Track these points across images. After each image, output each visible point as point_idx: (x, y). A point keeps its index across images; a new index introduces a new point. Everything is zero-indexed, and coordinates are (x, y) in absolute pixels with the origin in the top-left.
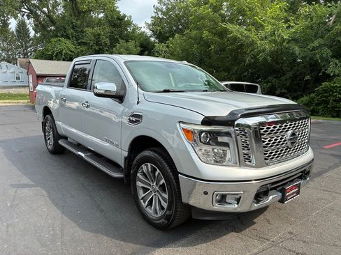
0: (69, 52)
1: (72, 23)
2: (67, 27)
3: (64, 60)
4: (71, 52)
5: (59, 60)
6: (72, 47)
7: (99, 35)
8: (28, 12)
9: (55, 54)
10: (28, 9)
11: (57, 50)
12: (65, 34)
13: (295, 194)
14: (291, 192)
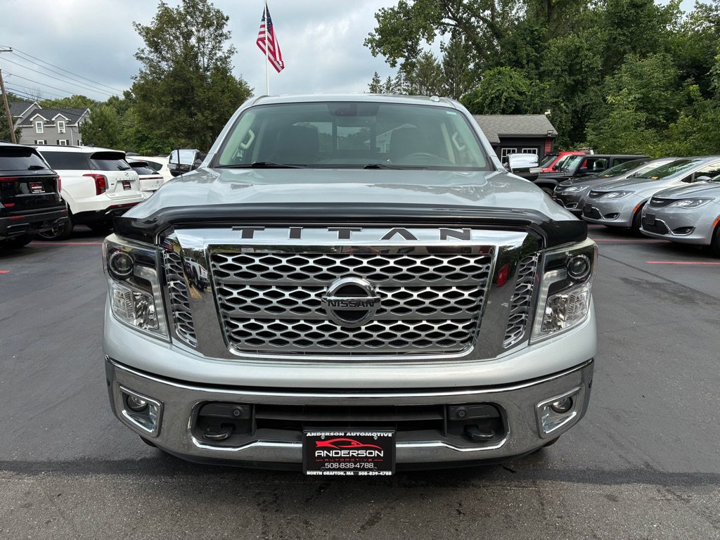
0: (516, 96)
1: (532, 32)
2: (519, 42)
3: (504, 112)
4: (521, 94)
5: (493, 113)
6: (523, 84)
7: (578, 49)
8: (453, 22)
9: (488, 101)
10: (454, 18)
11: (492, 92)
12: (515, 58)
13: (371, 465)
14: (343, 453)
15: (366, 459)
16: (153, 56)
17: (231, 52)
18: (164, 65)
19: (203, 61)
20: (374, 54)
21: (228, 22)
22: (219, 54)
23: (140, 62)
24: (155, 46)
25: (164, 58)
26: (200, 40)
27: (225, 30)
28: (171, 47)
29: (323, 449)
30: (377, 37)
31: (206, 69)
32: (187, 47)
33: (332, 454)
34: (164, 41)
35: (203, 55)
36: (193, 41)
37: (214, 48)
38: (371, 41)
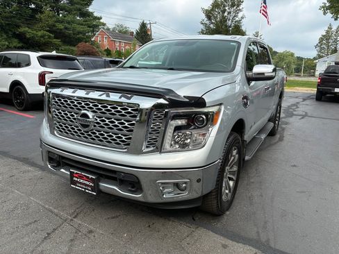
13: (90, 189)
14: (81, 181)
15: (88, 185)
16: (208, 22)
17: (242, 18)
18: (212, 26)
19: (229, 23)
20: (325, 13)
21: (243, 4)
22: (237, 19)
23: (202, 25)
24: (209, 18)
25: (212, 23)
26: (229, 13)
27: (241, 8)
28: (216, 18)
29: (76, 177)
30: (328, 4)
31: (230, 27)
32: (223, 17)
33: (78, 180)
34: (213, 15)
35: (229, 20)
36: (226, 14)
37: (235, 16)
38: (323, 7)
